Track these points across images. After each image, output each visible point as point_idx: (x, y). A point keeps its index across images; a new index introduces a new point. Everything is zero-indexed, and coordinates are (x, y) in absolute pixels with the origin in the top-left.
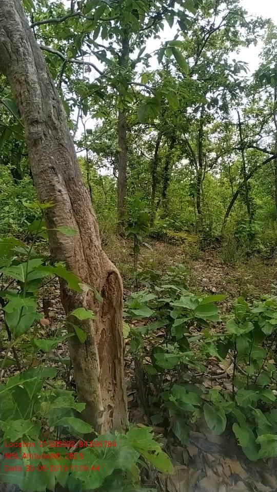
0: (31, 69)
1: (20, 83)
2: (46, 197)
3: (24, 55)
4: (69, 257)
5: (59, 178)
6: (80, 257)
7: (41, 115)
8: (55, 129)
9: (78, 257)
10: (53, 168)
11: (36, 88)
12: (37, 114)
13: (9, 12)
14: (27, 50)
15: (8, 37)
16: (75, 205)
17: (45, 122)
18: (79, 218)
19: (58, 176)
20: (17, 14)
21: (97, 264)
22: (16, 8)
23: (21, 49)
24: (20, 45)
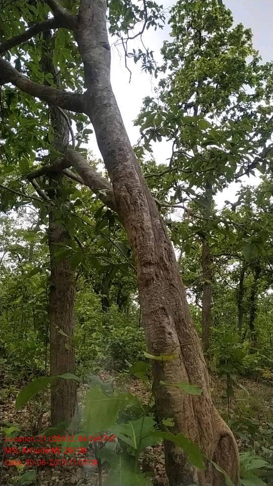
0: (146, 217)
1: (136, 229)
2: (155, 339)
3: (141, 206)
4: (177, 413)
5: (169, 319)
6: (189, 413)
7: (154, 257)
8: (167, 269)
9: (188, 413)
10: (163, 309)
11: (150, 233)
12: (149, 257)
13: (131, 173)
14: (144, 201)
15: (128, 192)
16: (185, 349)
17: (157, 264)
18: (189, 365)
19: (168, 317)
20: (136, 174)
21: (209, 423)
22: (136, 170)
23: (139, 201)
24: (138, 198)
